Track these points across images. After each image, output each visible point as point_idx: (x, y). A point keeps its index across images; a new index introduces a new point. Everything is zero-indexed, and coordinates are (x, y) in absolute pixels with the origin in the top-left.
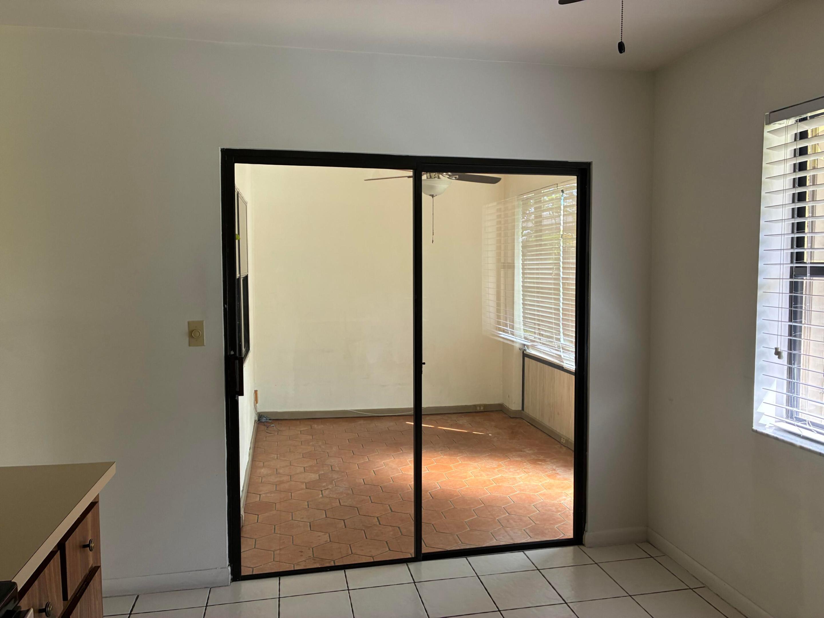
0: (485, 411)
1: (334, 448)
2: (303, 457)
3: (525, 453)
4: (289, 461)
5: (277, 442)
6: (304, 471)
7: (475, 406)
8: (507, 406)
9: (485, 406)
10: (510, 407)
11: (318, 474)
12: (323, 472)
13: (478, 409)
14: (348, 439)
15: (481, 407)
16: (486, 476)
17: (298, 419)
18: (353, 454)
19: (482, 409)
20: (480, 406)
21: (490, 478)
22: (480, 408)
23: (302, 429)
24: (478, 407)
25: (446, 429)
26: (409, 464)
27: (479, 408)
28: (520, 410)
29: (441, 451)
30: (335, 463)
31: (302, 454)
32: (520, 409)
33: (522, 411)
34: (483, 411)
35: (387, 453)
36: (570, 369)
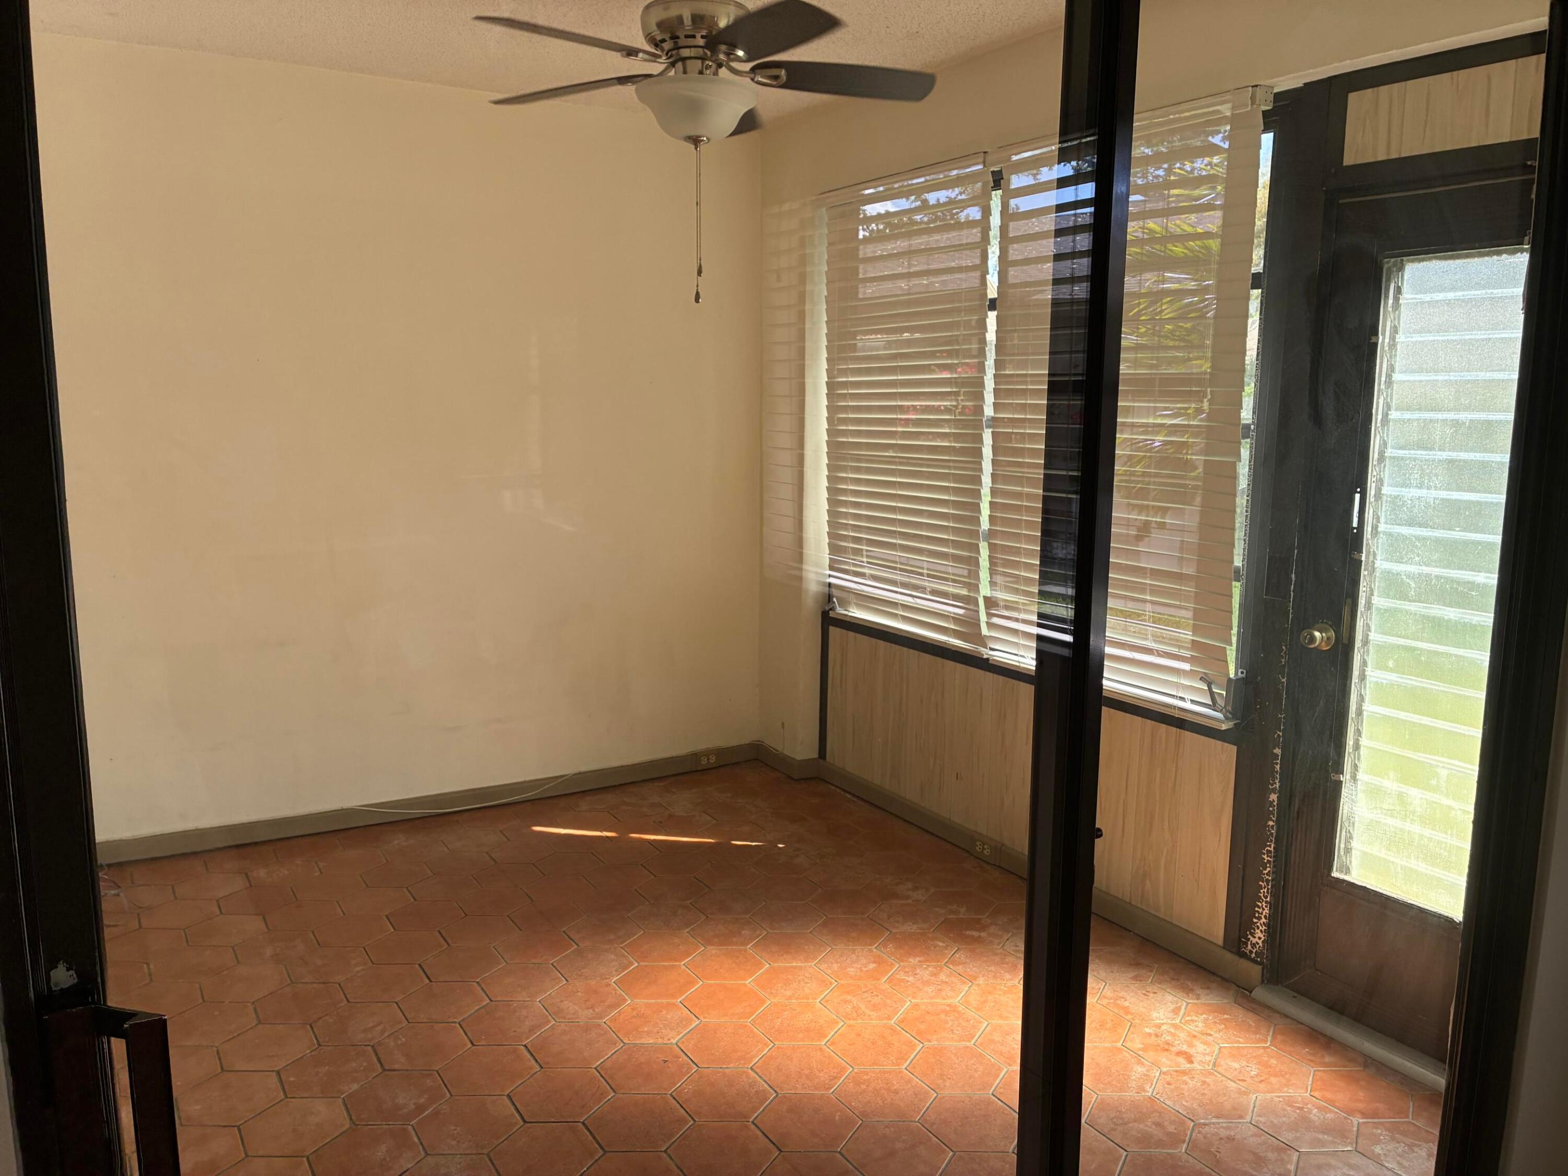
0: (720, 766)
1: (353, 962)
2: (260, 1023)
3: (910, 901)
4: (215, 1049)
5: (148, 964)
6: (282, 1095)
7: (695, 756)
8: (778, 751)
9: (720, 752)
10: (786, 752)
11: (340, 1100)
12: (355, 1087)
13: (704, 761)
14: (387, 916)
15: (711, 757)
16: (873, 1014)
17: (195, 854)
18: (427, 981)
19: (714, 760)
20: (707, 753)
21: (889, 1018)
22: (708, 759)
23: (222, 893)
24: (702, 758)
25: (654, 840)
26: (626, 1000)
27: (706, 759)
28: (816, 759)
29: (687, 925)
30: (383, 1031)
31: (251, 1007)
32: (815, 755)
33: (821, 761)
34: (717, 765)
35: (534, 961)
36: (1019, 667)
